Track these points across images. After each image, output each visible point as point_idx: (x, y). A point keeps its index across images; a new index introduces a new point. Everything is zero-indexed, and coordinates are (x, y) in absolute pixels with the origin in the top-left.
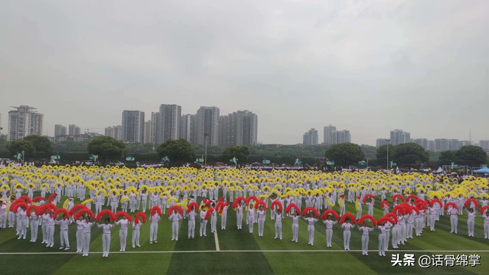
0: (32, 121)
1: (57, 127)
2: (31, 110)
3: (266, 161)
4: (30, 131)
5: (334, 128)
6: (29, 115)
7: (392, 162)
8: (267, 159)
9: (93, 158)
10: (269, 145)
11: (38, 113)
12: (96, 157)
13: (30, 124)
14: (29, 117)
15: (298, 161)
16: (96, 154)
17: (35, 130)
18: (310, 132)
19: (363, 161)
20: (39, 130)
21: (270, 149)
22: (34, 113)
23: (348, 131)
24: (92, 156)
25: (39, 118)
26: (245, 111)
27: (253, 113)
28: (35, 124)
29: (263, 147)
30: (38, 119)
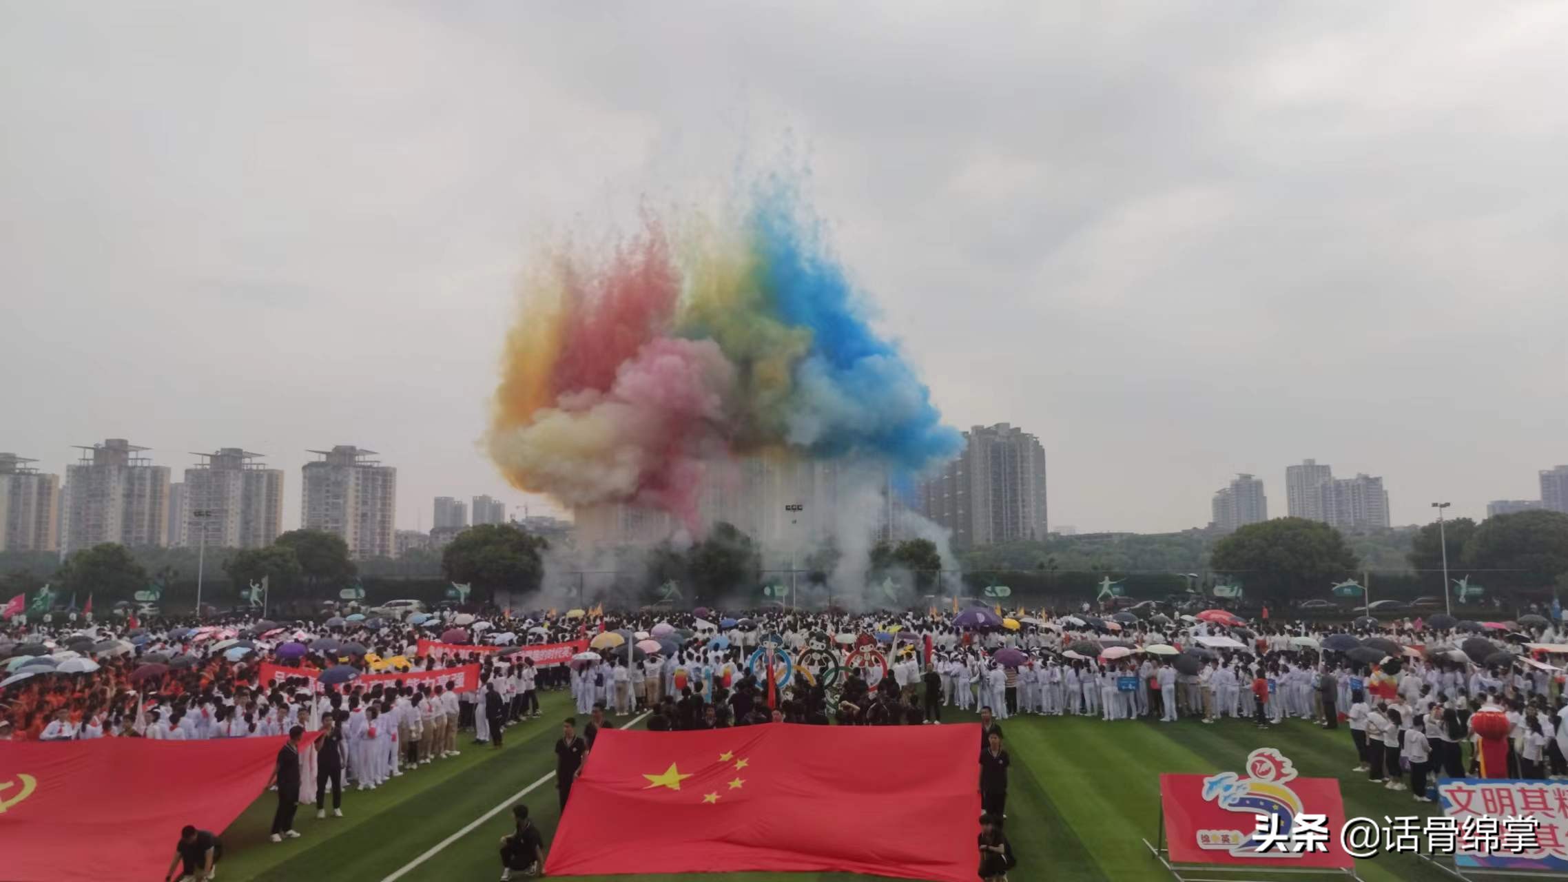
0: (365, 491)
1: (442, 505)
2: (361, 458)
3: (998, 589)
4: (359, 518)
5: (1325, 469)
6: (357, 473)
7: (1463, 583)
8: (1003, 584)
9: (458, 593)
10: (1089, 537)
11: (381, 465)
12: (464, 589)
13: (360, 500)
14: (358, 479)
15: (1111, 587)
16: (464, 582)
17: (374, 515)
18: (1237, 486)
19: (1351, 582)
20: (383, 516)
21: (1087, 548)
22: (370, 467)
23: (1377, 479)
24: (453, 588)
25: (385, 481)
26: (997, 426)
27: (1023, 431)
28: (374, 498)
29: (1064, 543)
30: (380, 483)
